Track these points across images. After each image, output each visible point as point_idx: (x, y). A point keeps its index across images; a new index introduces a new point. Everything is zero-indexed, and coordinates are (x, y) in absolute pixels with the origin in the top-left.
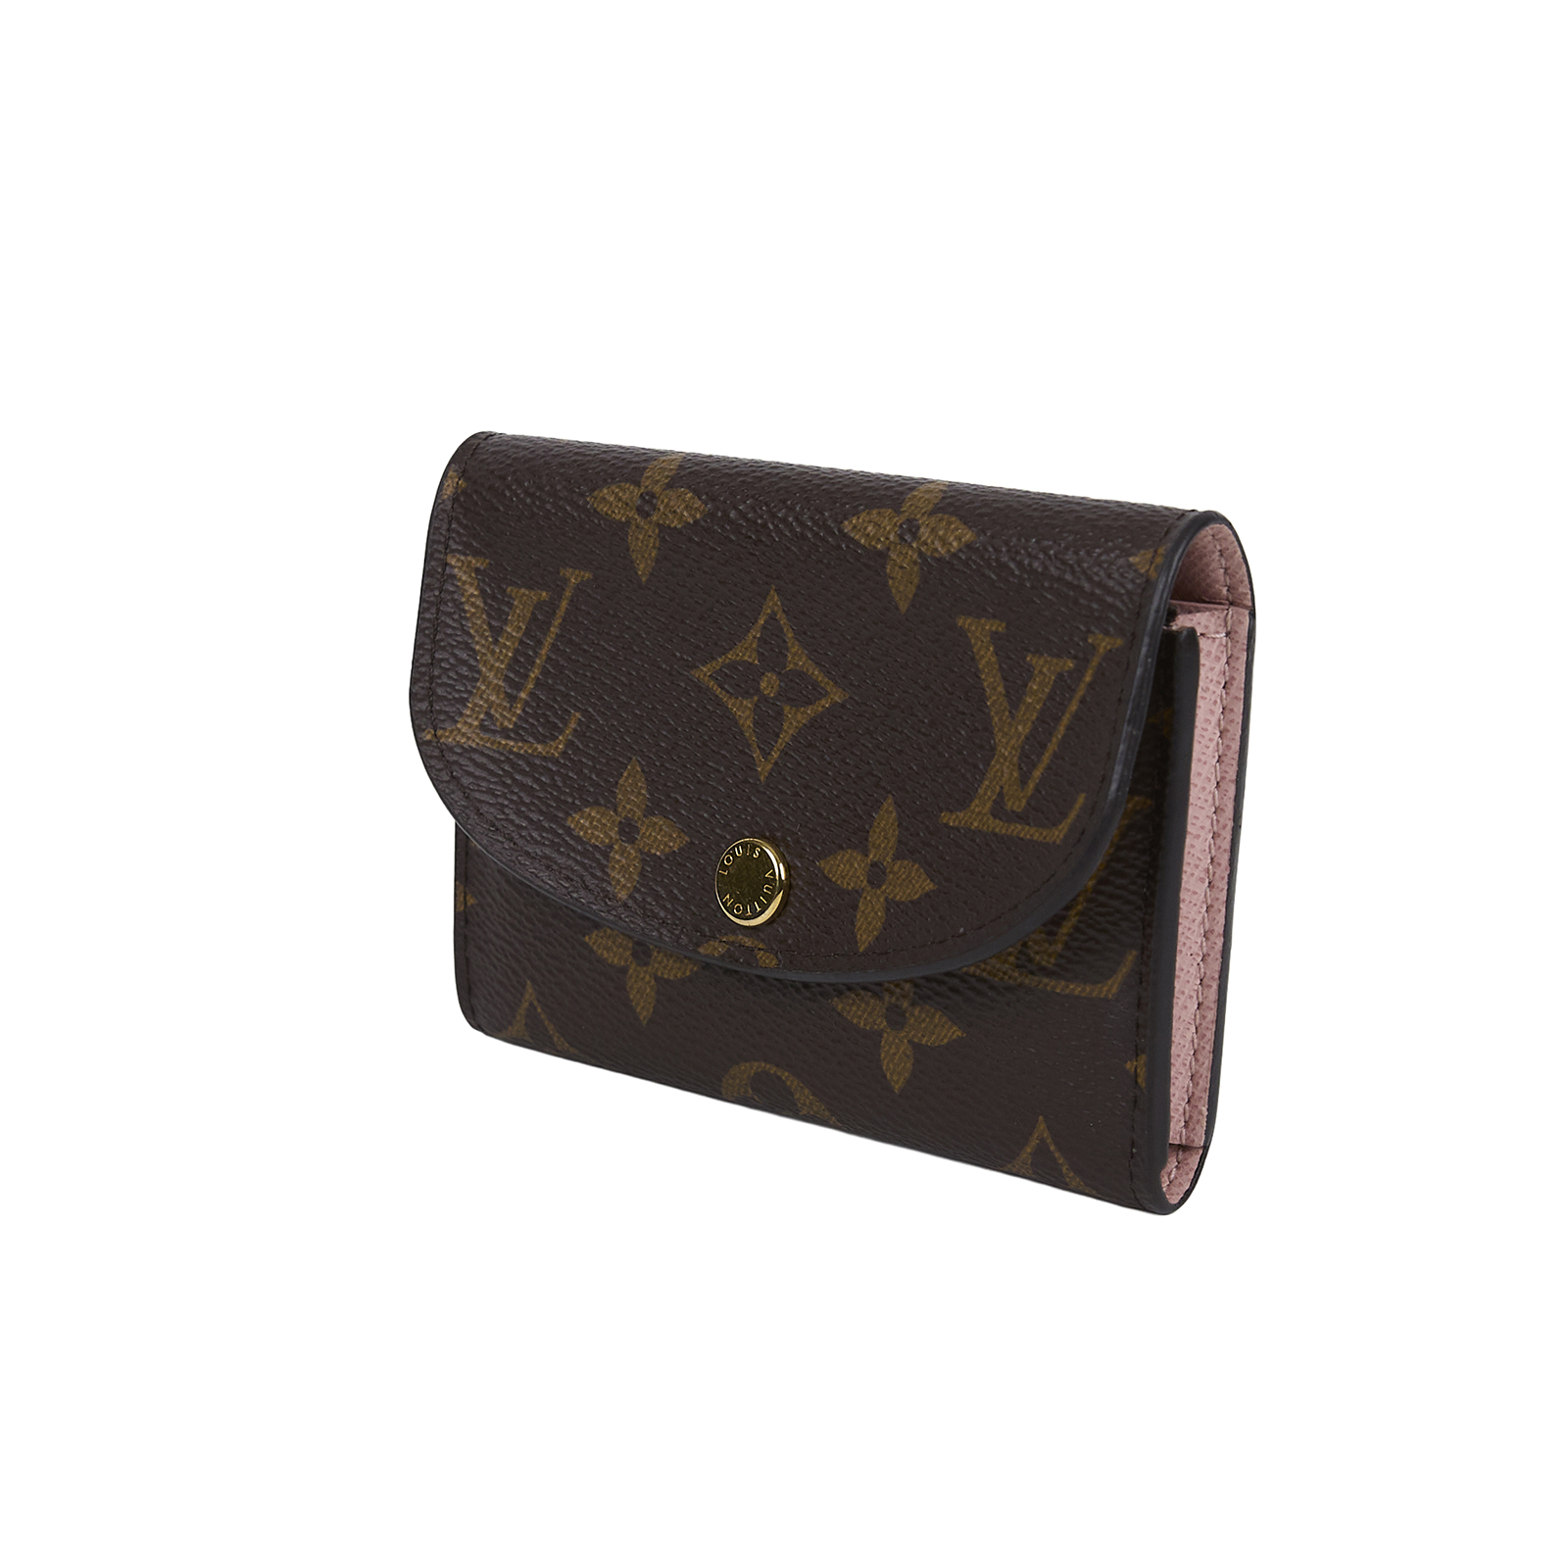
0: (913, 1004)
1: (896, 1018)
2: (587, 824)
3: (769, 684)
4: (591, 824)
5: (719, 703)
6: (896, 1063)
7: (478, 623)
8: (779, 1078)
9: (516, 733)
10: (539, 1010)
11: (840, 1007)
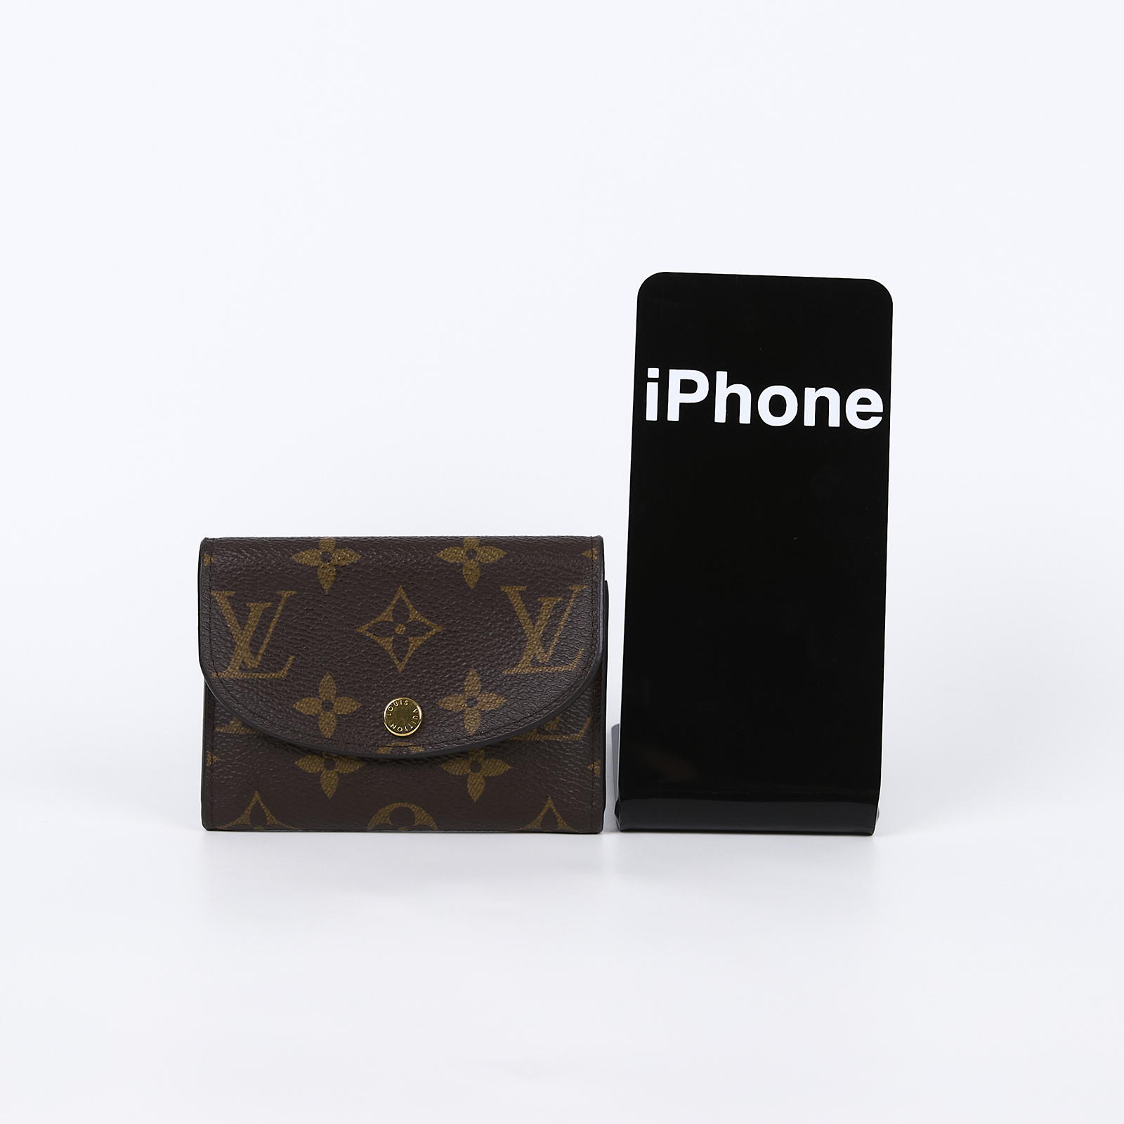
0: (485, 759)
1: (476, 767)
2: (304, 706)
3: (400, 629)
4: (307, 706)
5: (375, 642)
6: (475, 787)
7: (232, 621)
8: (408, 809)
9: (260, 669)
10: (262, 805)
11: (445, 768)
